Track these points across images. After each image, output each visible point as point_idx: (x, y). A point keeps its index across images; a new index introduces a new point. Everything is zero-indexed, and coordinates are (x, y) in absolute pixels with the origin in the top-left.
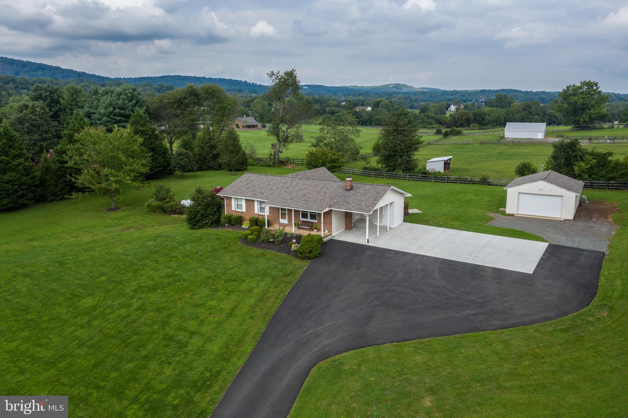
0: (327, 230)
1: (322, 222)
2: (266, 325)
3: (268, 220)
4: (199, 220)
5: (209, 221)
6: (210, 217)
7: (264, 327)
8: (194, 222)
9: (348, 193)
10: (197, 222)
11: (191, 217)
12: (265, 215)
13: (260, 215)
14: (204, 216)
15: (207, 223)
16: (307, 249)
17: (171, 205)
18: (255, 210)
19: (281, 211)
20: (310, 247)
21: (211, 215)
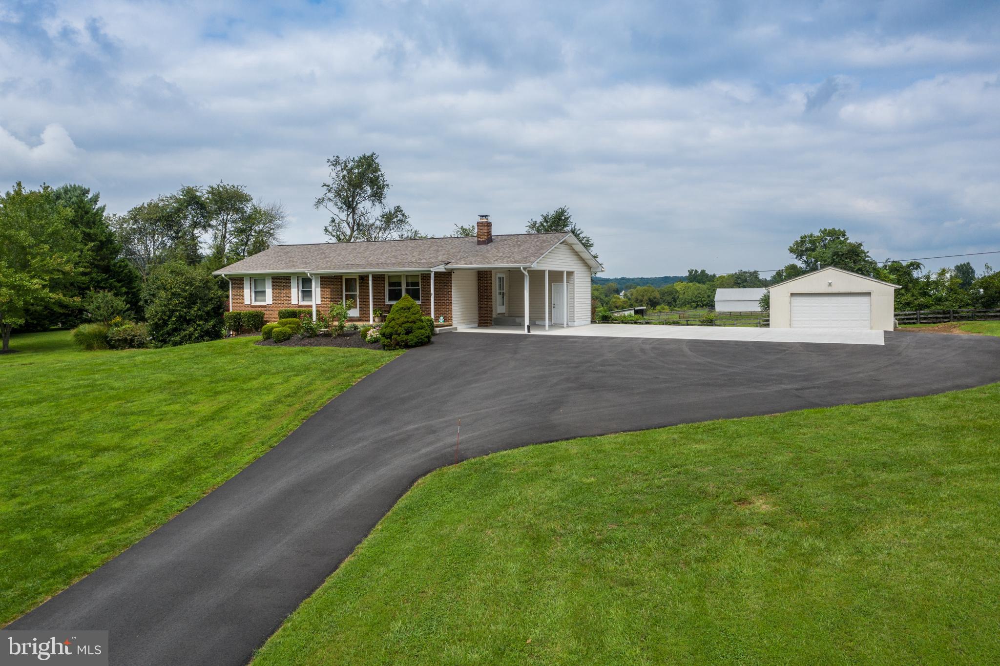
0: (442, 318)
1: (432, 291)
2: (300, 424)
3: (318, 311)
4: (175, 330)
5: (196, 330)
6: (198, 322)
7: (294, 426)
8: (162, 335)
9: (483, 247)
10: (169, 334)
11: (156, 323)
12: (311, 306)
13: (302, 306)
14: (184, 320)
15: (191, 335)
16: (400, 326)
17: (125, 330)
18: (292, 298)
19: (346, 292)
20: (408, 322)
21: (201, 318)
